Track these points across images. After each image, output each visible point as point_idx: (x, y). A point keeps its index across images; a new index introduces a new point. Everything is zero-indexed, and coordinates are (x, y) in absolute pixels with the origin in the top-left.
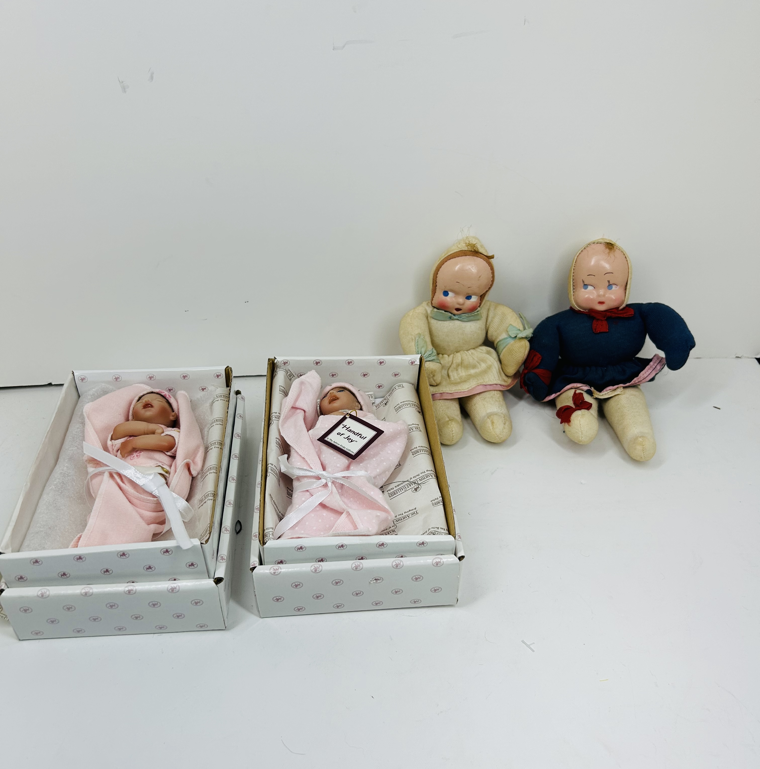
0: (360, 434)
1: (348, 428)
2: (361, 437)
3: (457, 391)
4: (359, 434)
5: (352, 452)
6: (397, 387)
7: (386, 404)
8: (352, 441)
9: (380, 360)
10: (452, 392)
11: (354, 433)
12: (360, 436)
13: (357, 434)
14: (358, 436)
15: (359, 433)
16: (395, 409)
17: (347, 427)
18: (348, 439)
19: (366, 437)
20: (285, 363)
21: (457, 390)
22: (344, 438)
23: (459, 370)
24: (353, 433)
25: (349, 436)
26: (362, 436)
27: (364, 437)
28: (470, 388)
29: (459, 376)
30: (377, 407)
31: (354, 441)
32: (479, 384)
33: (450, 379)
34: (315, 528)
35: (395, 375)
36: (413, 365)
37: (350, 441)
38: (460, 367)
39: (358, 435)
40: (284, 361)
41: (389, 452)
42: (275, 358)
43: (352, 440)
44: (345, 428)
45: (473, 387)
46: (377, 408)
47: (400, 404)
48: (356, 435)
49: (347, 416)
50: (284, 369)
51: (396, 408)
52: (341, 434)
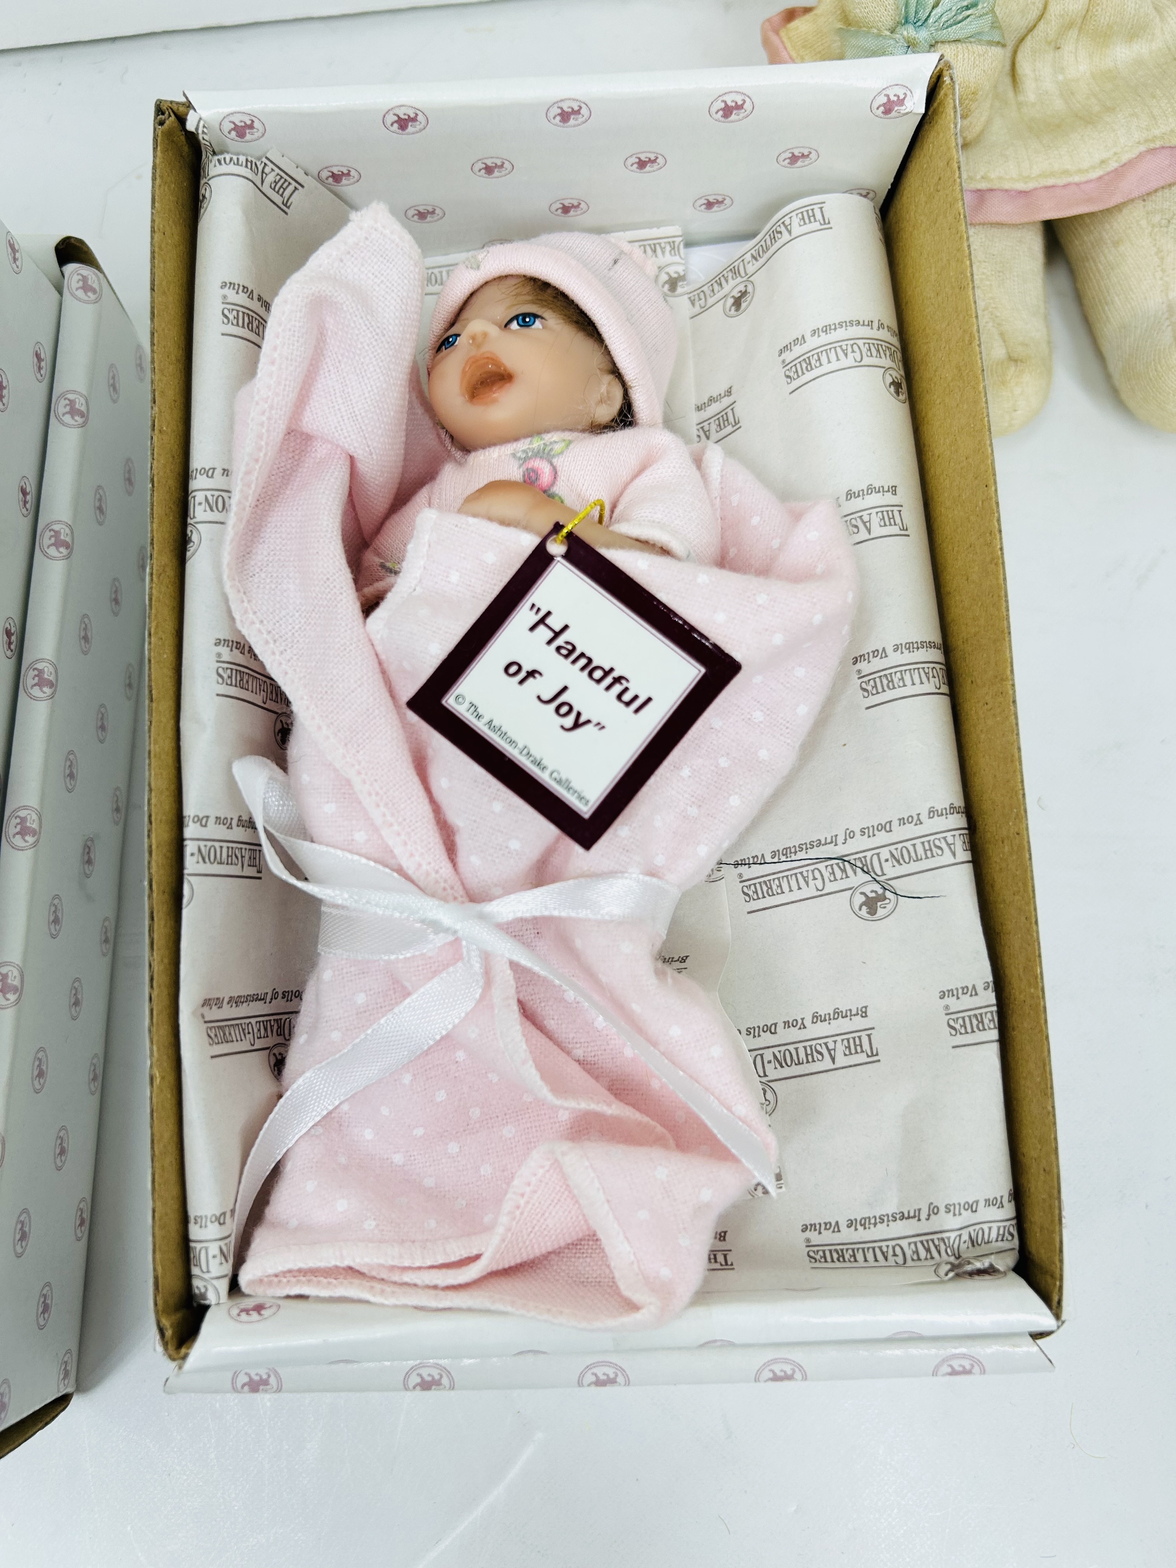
0: (618, 680)
1: (557, 634)
2: (627, 697)
3: (1051, 182)
4: (615, 674)
5: (581, 798)
6: (796, 221)
7: (737, 303)
8: (577, 725)
9: (725, 98)
10: (1030, 186)
11: (589, 667)
12: (618, 688)
13: (607, 673)
14: (608, 688)
15: (612, 670)
16: (785, 364)
17: (555, 622)
18: (557, 710)
19: (649, 700)
20: (241, 130)
21: (1052, 174)
22: (539, 697)
23: (1068, 47)
24: (583, 669)
25: (565, 688)
26: (626, 689)
27: (636, 697)
28: (1113, 165)
29: (1061, 77)
30: (697, 304)
31: (588, 722)
32: (1158, 144)
33: (1021, 98)
34: (419, 1132)
35: (794, 159)
36: (893, 114)
37: (569, 721)
38: (1073, 33)
39: (609, 680)
40: (232, 118)
41: (758, 716)
42: (189, 105)
43: (579, 714)
44: (544, 633)
45: (1125, 158)
46: (697, 309)
47: (813, 342)
48: (599, 681)
49: (556, 548)
50: (242, 159)
51: (788, 356)
52: (523, 674)
